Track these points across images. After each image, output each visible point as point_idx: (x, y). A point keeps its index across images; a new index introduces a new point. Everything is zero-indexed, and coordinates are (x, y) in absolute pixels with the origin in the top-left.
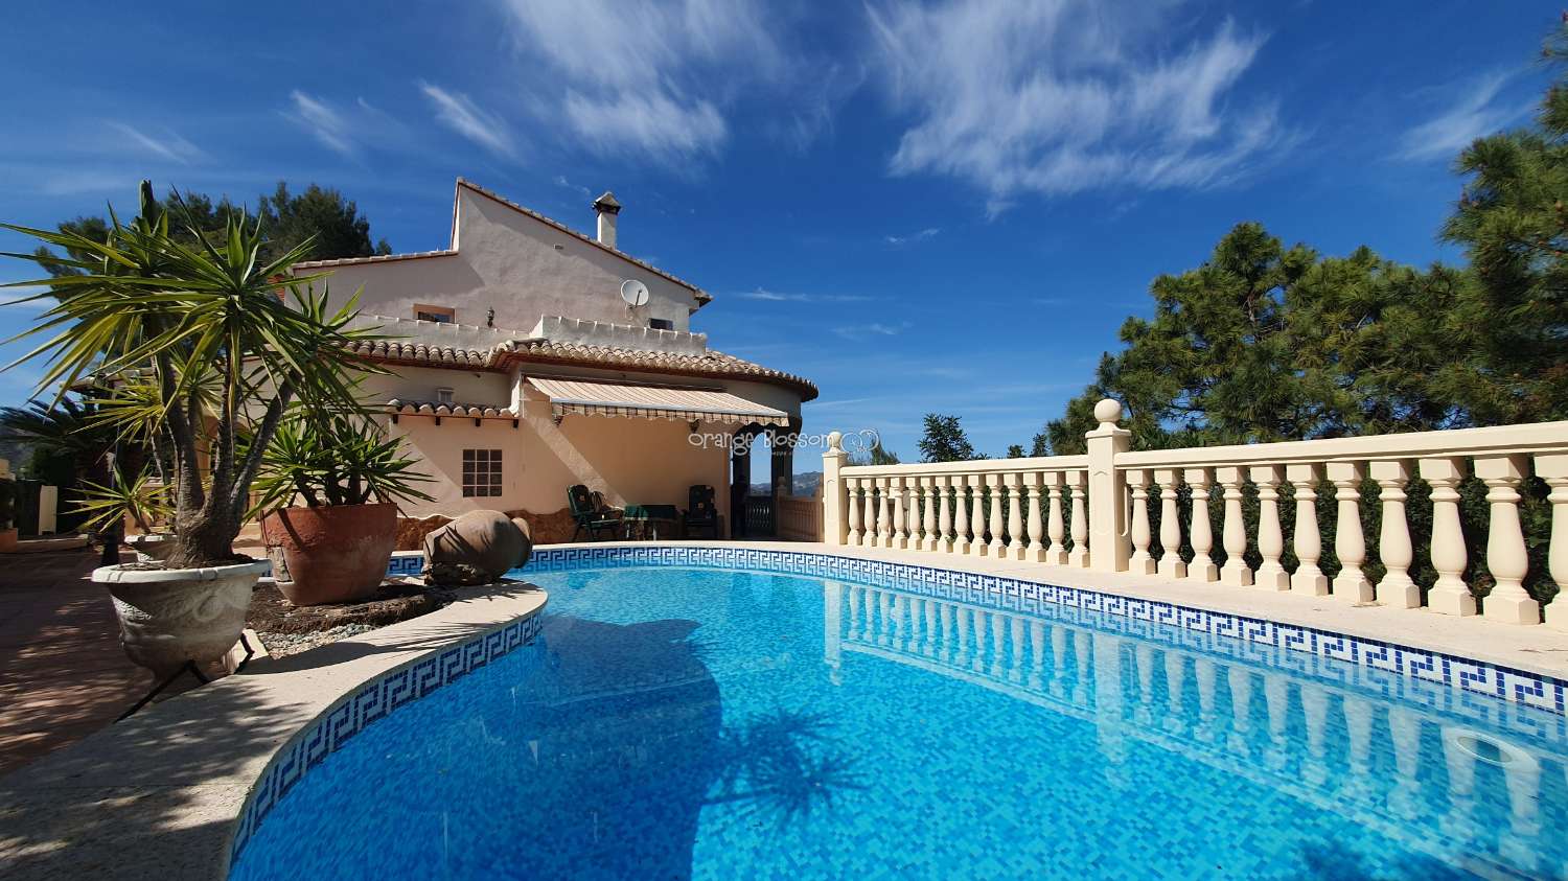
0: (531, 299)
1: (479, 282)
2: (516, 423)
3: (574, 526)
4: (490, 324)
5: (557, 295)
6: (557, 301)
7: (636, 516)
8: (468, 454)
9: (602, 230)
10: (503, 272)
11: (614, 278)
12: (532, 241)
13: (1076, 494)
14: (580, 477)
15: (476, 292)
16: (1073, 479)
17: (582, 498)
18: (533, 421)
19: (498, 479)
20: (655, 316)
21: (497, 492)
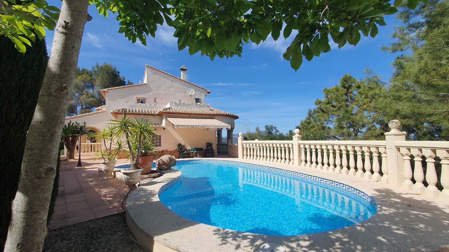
1: (152, 91)
2: (164, 129)
3: (179, 153)
4: (155, 101)
6: (171, 94)
7: (194, 151)
9: (182, 75)
10: (158, 88)
11: (186, 88)
12: (164, 79)
13: (291, 149)
14: (180, 141)
15: (151, 93)
16: (290, 146)
17: (180, 147)
18: (168, 128)
19: (160, 142)
20: (197, 97)
21: (160, 145)
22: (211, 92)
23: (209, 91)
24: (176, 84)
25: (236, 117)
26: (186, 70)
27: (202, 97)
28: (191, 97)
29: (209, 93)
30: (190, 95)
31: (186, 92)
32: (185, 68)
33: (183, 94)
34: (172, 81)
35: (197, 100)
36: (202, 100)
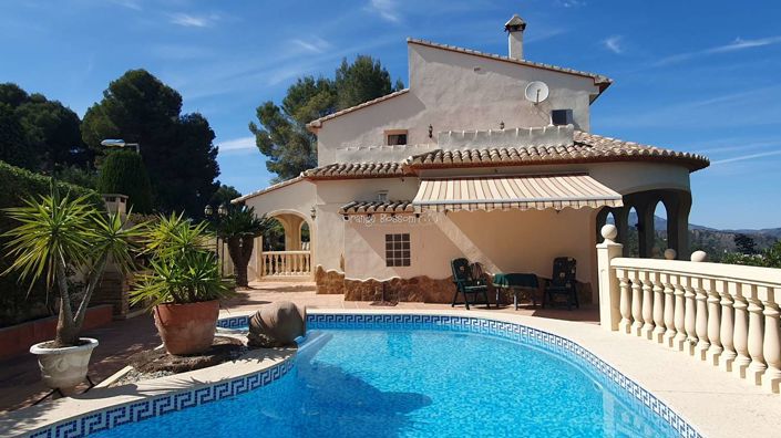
0: (458, 112)
1: (424, 108)
3: (455, 288)
4: (431, 136)
5: (476, 106)
6: (477, 110)
8: (389, 237)
9: (514, 47)
10: (438, 97)
11: (520, 82)
12: (457, 69)
14: (465, 251)
15: (421, 114)
17: (462, 268)
19: (407, 254)
20: (557, 108)
21: (407, 263)
22: (610, 80)
23: (603, 79)
24: (493, 78)
25: (701, 164)
26: (524, 26)
27: (578, 104)
28: (540, 109)
29: (604, 86)
30: (536, 104)
31: (521, 98)
32: (519, 22)
33: (512, 105)
34: (478, 69)
35: (560, 117)
36: (576, 113)
